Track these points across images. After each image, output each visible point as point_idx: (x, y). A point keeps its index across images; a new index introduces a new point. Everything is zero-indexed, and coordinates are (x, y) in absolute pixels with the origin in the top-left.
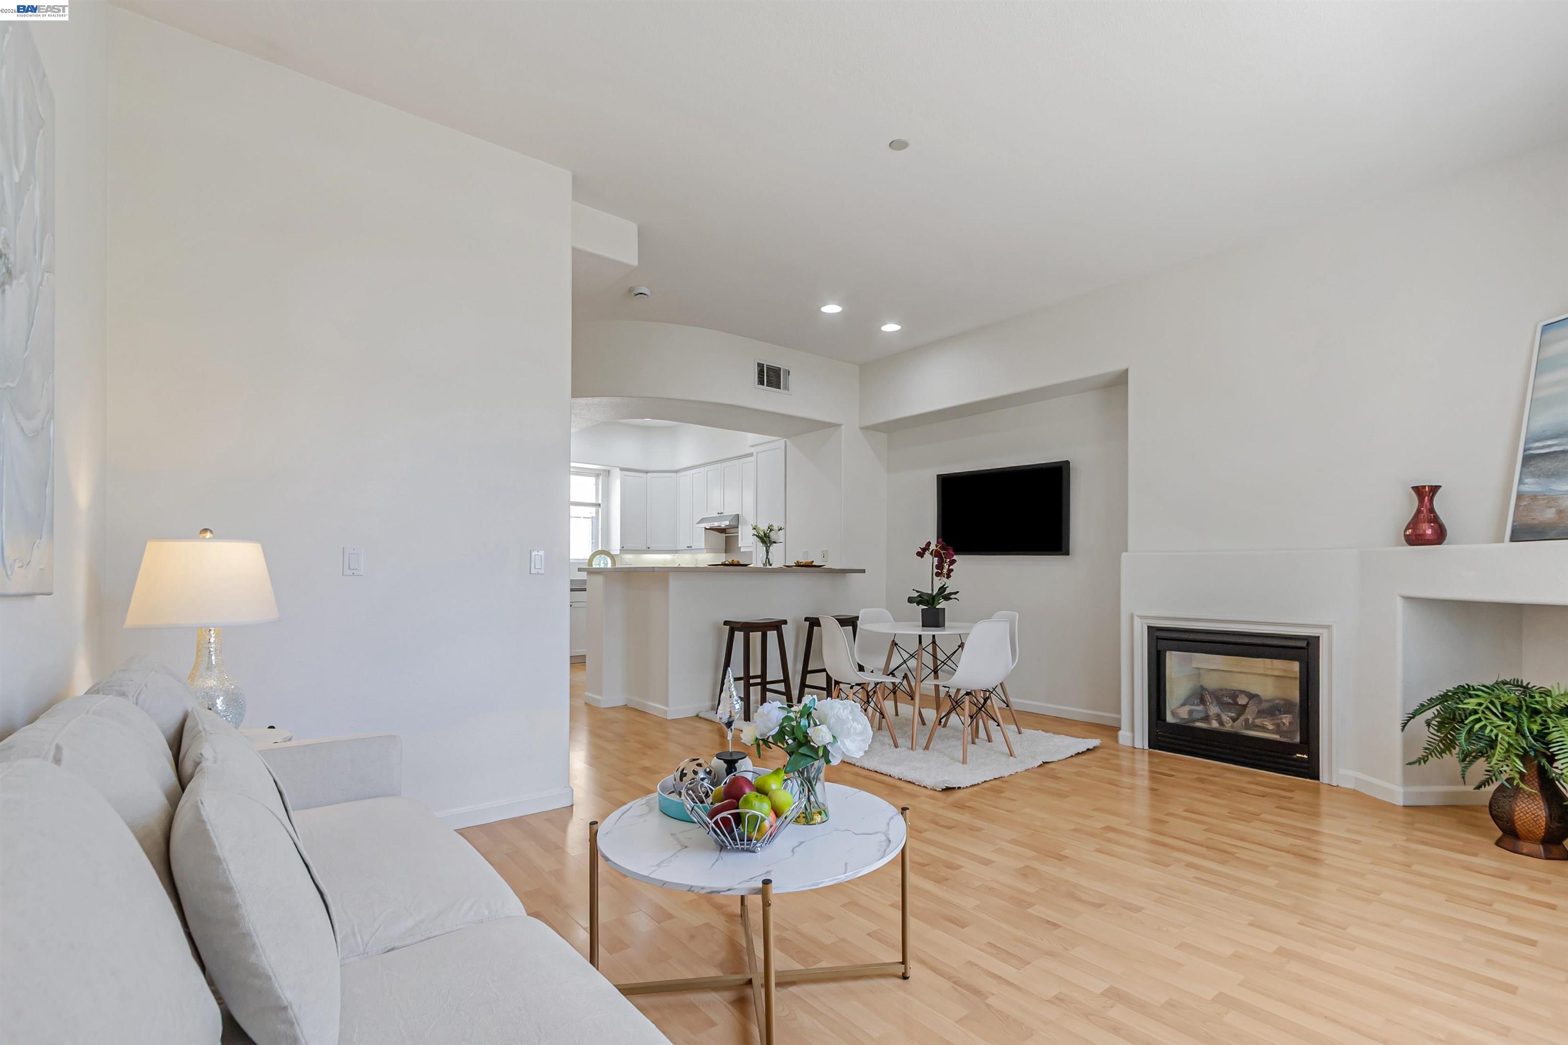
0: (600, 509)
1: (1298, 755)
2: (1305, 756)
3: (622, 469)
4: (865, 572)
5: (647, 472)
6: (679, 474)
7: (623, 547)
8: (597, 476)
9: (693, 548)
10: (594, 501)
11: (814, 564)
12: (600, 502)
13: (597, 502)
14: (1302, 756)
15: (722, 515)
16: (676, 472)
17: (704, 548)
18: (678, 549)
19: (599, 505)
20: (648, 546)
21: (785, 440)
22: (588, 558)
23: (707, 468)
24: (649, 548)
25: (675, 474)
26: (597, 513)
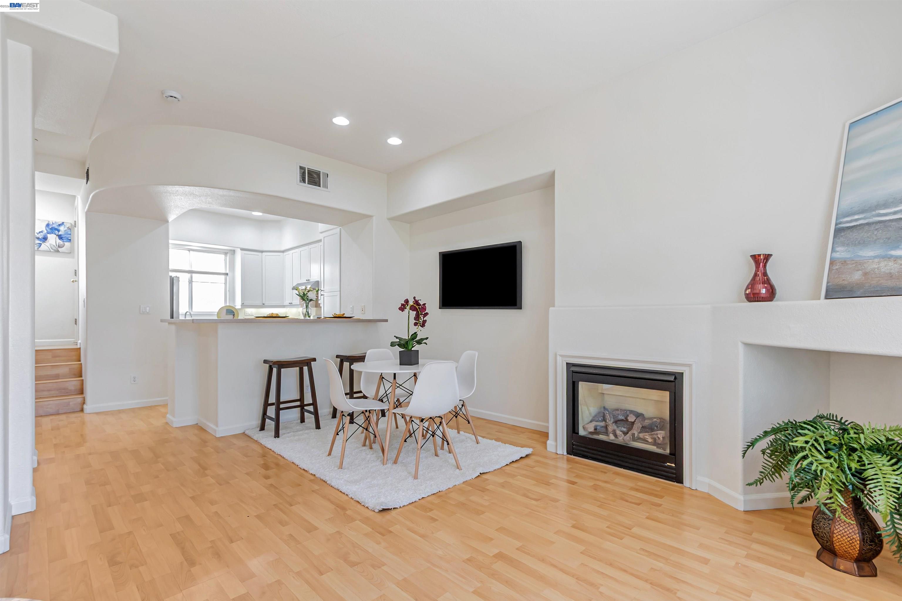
0: (228, 277)
1: (668, 464)
2: (673, 465)
3: (242, 249)
4: (387, 322)
5: (262, 252)
6: (285, 254)
7: (243, 304)
8: (226, 254)
9: (293, 304)
10: (224, 272)
11: (345, 316)
12: (228, 272)
13: (226, 272)
14: (671, 465)
15: (309, 281)
16: (283, 252)
17: (299, 304)
18: (284, 305)
19: (227, 274)
20: (263, 303)
21: (341, 227)
22: (217, 311)
23: (300, 249)
24: (264, 304)
25: (282, 253)
26: (226, 280)
